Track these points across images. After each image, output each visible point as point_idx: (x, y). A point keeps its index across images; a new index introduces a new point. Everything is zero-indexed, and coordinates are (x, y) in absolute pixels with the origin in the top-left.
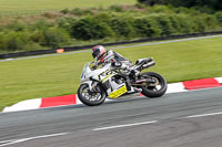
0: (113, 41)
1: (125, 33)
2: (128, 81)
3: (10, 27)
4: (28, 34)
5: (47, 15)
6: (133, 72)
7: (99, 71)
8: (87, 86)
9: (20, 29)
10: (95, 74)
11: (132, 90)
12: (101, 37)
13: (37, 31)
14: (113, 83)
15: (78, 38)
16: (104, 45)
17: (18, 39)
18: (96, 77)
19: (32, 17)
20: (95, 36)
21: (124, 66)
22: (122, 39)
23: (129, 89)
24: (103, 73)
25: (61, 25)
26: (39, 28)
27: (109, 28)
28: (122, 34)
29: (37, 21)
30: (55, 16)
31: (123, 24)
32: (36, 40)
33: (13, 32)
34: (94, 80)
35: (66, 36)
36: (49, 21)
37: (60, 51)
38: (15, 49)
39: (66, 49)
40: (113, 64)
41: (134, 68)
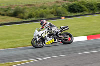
0: (87, 13)
1: (93, 10)
2: (55, 36)
3: (41, 8)
4: (49, 10)
5: (57, 2)
6: (58, 32)
7: (42, 32)
8: (36, 39)
9: (45, 9)
10: (40, 33)
11: (57, 41)
12: (82, 12)
13: (53, 9)
14: (48, 38)
15: (71, 12)
16: (46, 20)
17: (44, 13)
18: (40, 35)
19: (51, 3)
20: (79, 11)
21: (53, 29)
22: (92, 12)
23: (55, 40)
24: (44, 33)
25: (64, 6)
26: (54, 8)
27: (86, 8)
28: (91, 10)
29: (53, 5)
30: (61, 2)
31: (92, 6)
32: (53, 14)
33: (42, 10)
34: (39, 36)
35: (66, 11)
36: (58, 5)
37: (63, 18)
38: (43, 17)
39: (66, 17)
40: (49, 29)
41: (59, 31)
